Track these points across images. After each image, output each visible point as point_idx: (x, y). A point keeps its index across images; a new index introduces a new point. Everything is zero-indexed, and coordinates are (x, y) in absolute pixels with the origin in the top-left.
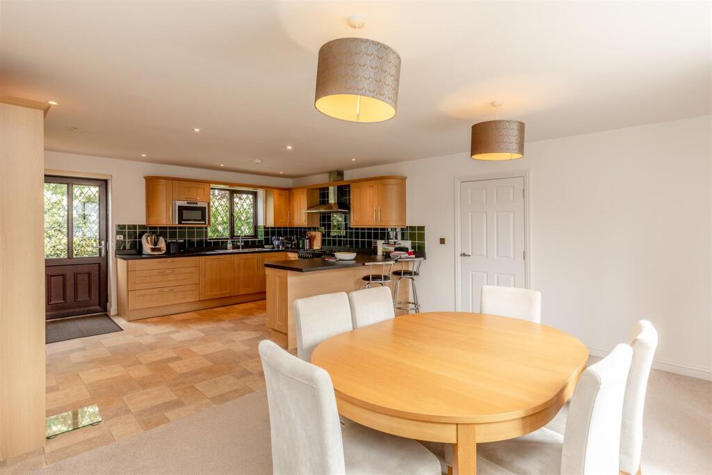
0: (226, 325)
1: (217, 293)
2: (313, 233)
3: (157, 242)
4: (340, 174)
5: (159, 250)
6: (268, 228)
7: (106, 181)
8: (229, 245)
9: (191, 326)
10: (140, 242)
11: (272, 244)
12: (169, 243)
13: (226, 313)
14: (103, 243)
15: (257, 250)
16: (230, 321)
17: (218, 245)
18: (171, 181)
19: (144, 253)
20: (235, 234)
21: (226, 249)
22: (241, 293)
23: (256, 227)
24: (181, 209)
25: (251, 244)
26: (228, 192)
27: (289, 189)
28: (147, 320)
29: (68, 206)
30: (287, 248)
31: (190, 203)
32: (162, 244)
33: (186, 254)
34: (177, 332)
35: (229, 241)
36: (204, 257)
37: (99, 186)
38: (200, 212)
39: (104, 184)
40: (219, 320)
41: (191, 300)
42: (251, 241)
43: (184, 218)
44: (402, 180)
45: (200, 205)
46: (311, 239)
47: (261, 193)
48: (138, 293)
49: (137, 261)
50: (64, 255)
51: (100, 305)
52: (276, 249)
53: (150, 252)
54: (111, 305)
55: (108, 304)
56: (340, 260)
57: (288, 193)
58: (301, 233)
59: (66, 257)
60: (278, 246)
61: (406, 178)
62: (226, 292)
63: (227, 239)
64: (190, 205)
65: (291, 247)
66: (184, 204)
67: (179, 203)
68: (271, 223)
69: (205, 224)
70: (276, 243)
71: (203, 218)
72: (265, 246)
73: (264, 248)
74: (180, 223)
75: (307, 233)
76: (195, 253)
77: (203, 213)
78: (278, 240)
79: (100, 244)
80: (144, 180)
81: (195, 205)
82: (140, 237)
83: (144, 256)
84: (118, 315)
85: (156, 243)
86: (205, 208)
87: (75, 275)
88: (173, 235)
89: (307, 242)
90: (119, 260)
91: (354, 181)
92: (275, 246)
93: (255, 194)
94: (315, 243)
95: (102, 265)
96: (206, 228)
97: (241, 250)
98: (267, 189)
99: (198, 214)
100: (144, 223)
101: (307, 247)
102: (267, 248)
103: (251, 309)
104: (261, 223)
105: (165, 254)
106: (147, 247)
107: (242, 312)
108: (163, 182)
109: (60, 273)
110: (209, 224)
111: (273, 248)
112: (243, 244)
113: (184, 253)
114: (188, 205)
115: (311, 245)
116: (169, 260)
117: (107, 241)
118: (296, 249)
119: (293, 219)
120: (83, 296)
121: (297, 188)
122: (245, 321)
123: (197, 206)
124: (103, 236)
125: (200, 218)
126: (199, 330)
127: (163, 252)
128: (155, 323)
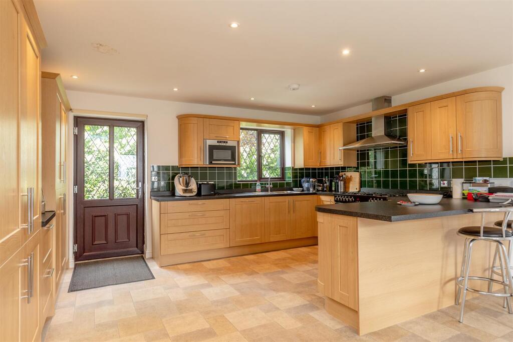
0: (262, 280)
1: (247, 240)
2: (348, 174)
3: (189, 183)
4: (387, 100)
5: (191, 191)
6: (296, 169)
7: (143, 122)
8: (258, 188)
9: (223, 277)
10: (173, 183)
11: (301, 186)
12: (200, 185)
13: (258, 263)
14: (140, 184)
15: (285, 192)
16: (265, 275)
17: (247, 187)
18: (201, 119)
19: (176, 194)
20: (263, 177)
21: (255, 191)
22: (272, 240)
23: (283, 169)
24: (212, 148)
25: (279, 186)
26: (255, 132)
27: (319, 127)
28: (179, 266)
29: (110, 147)
30: (318, 191)
31: (220, 142)
32: (193, 186)
33: (216, 196)
34: (208, 286)
35: (258, 183)
36: (234, 199)
37: (137, 128)
38: (230, 152)
39: (140, 126)
40: (253, 273)
41: (222, 246)
42: (279, 183)
43: (214, 158)
44: (496, 93)
45: (230, 144)
46: (347, 181)
47: (289, 131)
48: (170, 237)
49: (170, 203)
50: (106, 196)
51: (137, 247)
52: (306, 192)
53: (181, 193)
54: (146, 246)
55: (144, 246)
56: (420, 204)
57: (319, 129)
58: (334, 173)
59: (108, 198)
60: (308, 189)
61: (503, 89)
62: (257, 239)
63: (256, 181)
64: (221, 144)
65: (323, 190)
66: (214, 142)
67: (210, 142)
68: (300, 164)
69: (235, 164)
70: (305, 185)
71: (233, 159)
72: (294, 189)
73: (293, 191)
74: (211, 163)
75: (341, 174)
76: (225, 195)
77: (233, 152)
78: (308, 182)
79: (137, 186)
80: (177, 120)
81: (224, 144)
82: (173, 178)
83: (176, 198)
84: (153, 258)
85: (187, 184)
86: (235, 147)
87: (116, 216)
88: (204, 177)
89: (341, 184)
90: (153, 201)
91: (414, 104)
92: (305, 189)
93: (282, 134)
94: (351, 185)
95: (139, 206)
96: (235, 168)
97: (269, 193)
98: (295, 126)
99: (228, 154)
100: (177, 164)
101: (341, 189)
102: (296, 191)
103: (284, 259)
104: (288, 164)
105: (195, 196)
106: (179, 189)
107: (276, 263)
108: (195, 120)
109: (103, 214)
110: (239, 164)
111: (303, 191)
112: (271, 186)
113: (215, 194)
114: (218, 144)
115: (346, 187)
116: (200, 202)
117: (143, 182)
118: (330, 191)
119: (325, 158)
120: (122, 238)
121: (330, 123)
122: (282, 276)
123: (227, 145)
124: (141, 178)
125: (230, 158)
126: (232, 285)
127: (195, 194)
128: (186, 272)
